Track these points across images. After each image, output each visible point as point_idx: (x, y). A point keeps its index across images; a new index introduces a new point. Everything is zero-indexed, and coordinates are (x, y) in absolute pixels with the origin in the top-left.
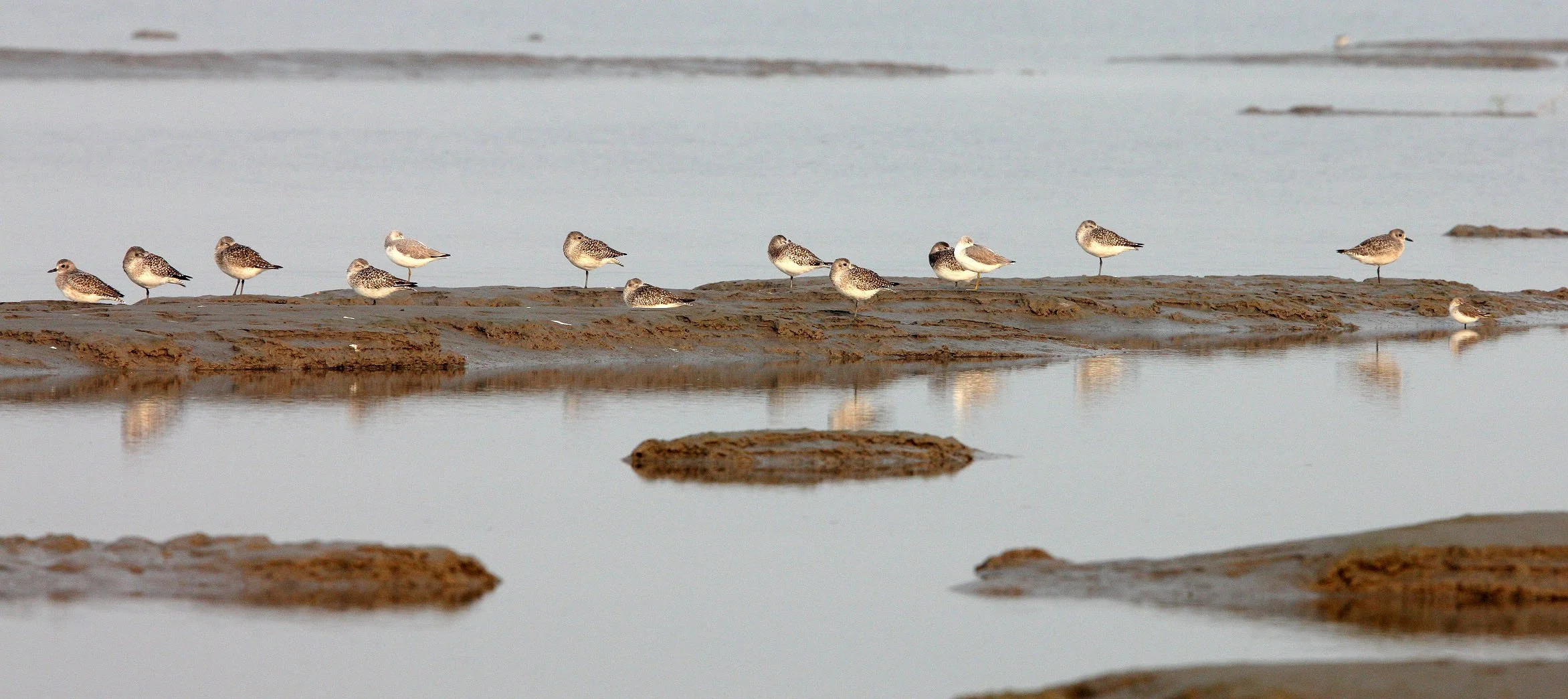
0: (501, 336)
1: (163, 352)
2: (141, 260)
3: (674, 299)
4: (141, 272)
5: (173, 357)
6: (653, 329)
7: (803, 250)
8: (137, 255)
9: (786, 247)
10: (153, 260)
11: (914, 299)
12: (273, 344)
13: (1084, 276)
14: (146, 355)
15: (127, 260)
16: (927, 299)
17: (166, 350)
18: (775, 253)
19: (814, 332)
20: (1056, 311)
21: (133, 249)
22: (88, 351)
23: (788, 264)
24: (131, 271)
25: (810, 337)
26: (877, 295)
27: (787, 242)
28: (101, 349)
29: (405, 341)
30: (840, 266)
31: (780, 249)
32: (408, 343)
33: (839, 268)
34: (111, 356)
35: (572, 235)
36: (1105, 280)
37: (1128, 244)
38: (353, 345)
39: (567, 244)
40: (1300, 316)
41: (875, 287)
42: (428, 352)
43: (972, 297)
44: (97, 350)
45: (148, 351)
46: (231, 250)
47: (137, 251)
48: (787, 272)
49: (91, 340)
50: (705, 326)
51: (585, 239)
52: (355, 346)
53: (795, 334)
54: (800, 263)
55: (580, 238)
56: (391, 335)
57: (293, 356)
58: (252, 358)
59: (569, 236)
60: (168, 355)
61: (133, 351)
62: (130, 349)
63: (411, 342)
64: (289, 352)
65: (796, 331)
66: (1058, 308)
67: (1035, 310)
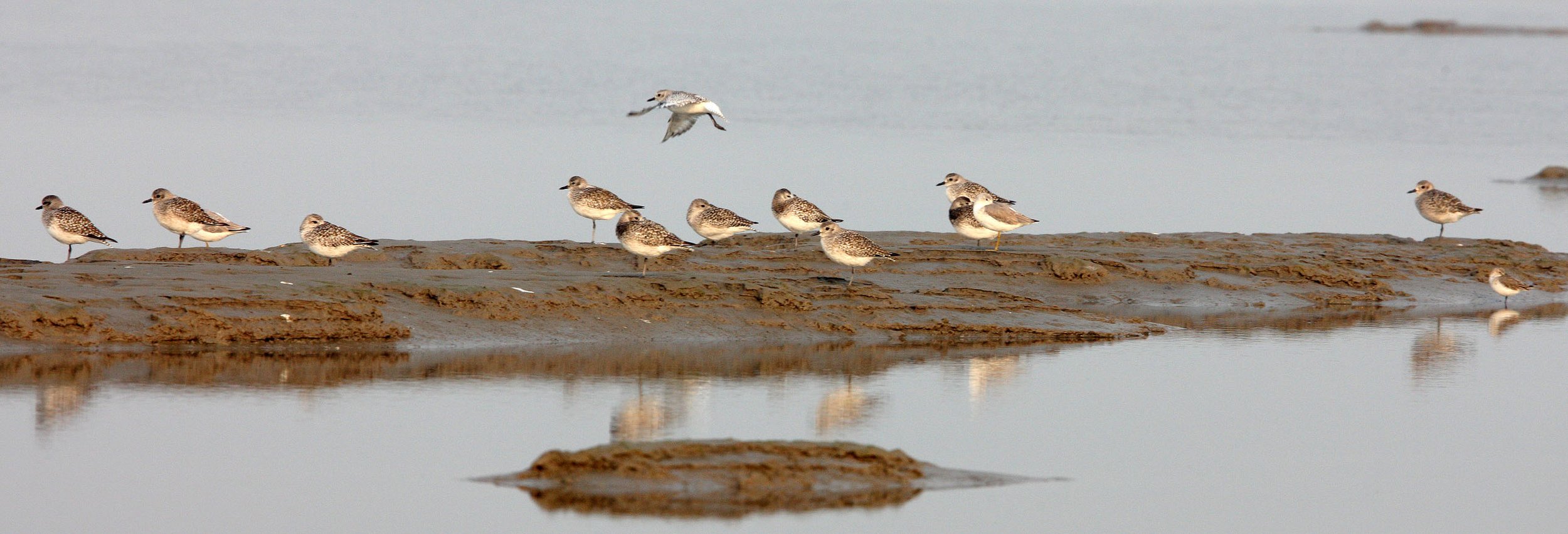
0: (456, 304)
1: (72, 321)
5: (82, 326)
6: (623, 297)
7: (809, 205)
9: (791, 202)
11: (928, 259)
12: (196, 313)
13: (1121, 233)
14: (53, 324)
16: (943, 260)
17: (75, 319)
18: (778, 208)
19: (801, 303)
20: (1081, 275)
23: (794, 221)
25: (796, 307)
27: (792, 197)
29: (343, 311)
31: (783, 203)
32: (346, 313)
34: (14, 325)
36: (1143, 238)
38: (284, 315)
40: (1346, 283)
42: (368, 323)
43: (991, 258)
45: (55, 319)
48: (792, 229)
50: (681, 294)
52: (286, 316)
53: (781, 305)
54: (806, 220)
56: (328, 304)
57: (217, 326)
58: (170, 329)
60: (77, 325)
61: (39, 320)
62: (35, 317)
63: (350, 313)
64: (213, 323)
65: (781, 301)
66: (1083, 271)
67: (1059, 274)
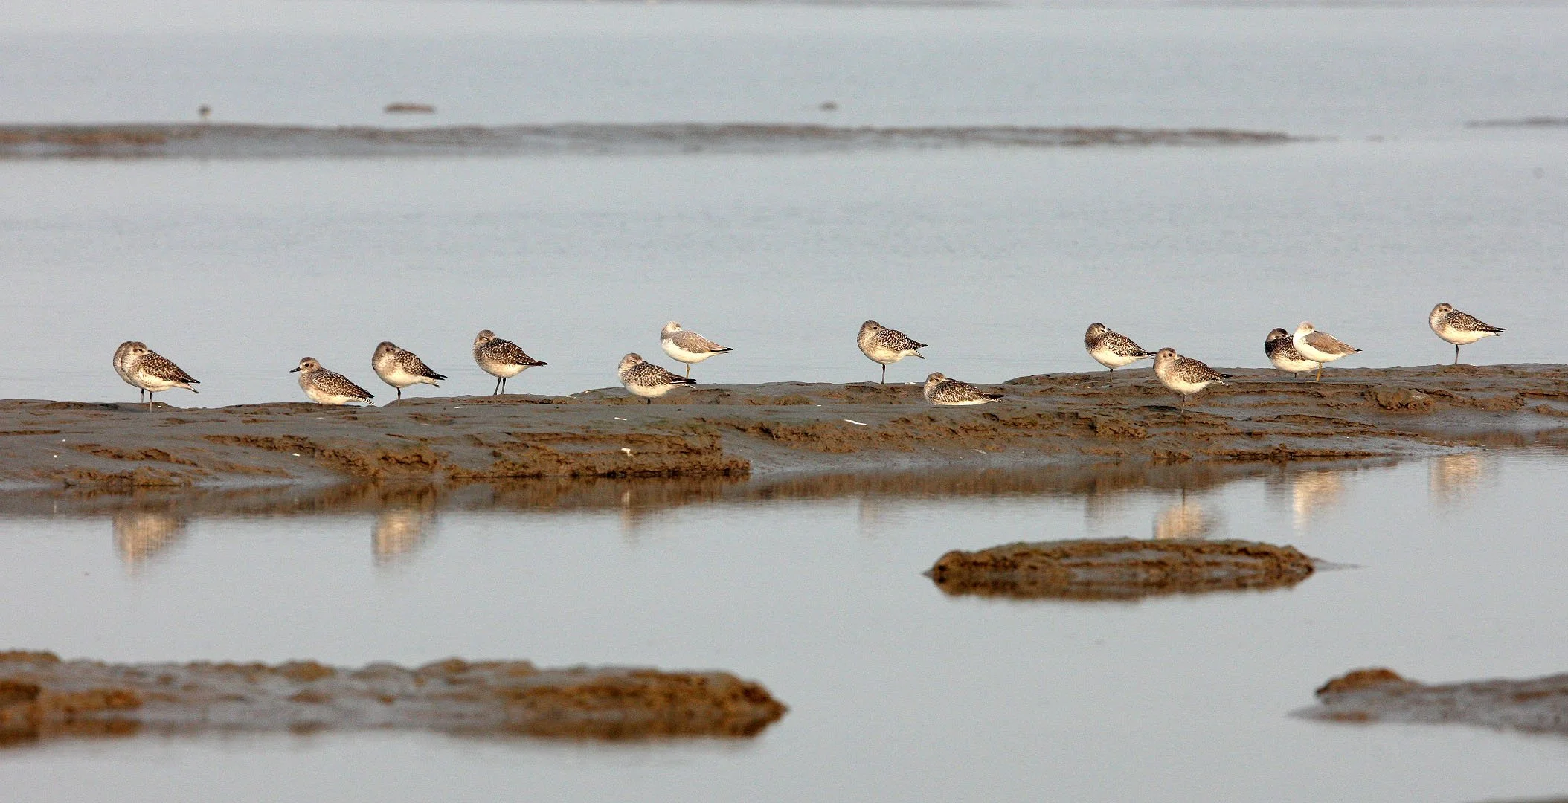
0: (790, 437)
1: (417, 459)
2: (392, 357)
3: (980, 395)
4: (392, 370)
5: (427, 464)
6: (956, 428)
7: (1124, 338)
8: (388, 350)
9: (1105, 336)
10: (405, 357)
11: (1248, 393)
12: (538, 449)
13: (1439, 365)
14: (398, 462)
15: (377, 356)
16: (1262, 392)
17: (420, 456)
18: (1092, 343)
19: (1136, 430)
20: (1407, 404)
21: (383, 344)
22: (334, 458)
23: (1107, 355)
24: (381, 369)
25: (1132, 435)
26: (1207, 388)
27: (1106, 330)
28: (348, 456)
29: (682, 444)
30: (1164, 356)
31: (1097, 338)
32: (686, 446)
33: (1163, 359)
34: (360, 463)
35: (867, 324)
36: (1462, 369)
37: (1487, 329)
38: (624, 449)
39: (861, 335)
41: (1204, 379)
42: (707, 456)
43: (1313, 389)
44: (344, 457)
45: (400, 457)
46: (491, 345)
47: (387, 347)
48: (1106, 364)
49: (337, 446)
50: (1014, 424)
51: (881, 329)
52: (627, 450)
53: (1115, 432)
54: (1121, 354)
55: (875, 328)
56: (667, 437)
57: (559, 461)
58: (514, 465)
59: (864, 326)
60: (421, 462)
61: (384, 458)
62: (380, 455)
63: (689, 446)
64: (555, 457)
65: (1116, 429)
66: (1409, 401)
67: (1384, 404)
